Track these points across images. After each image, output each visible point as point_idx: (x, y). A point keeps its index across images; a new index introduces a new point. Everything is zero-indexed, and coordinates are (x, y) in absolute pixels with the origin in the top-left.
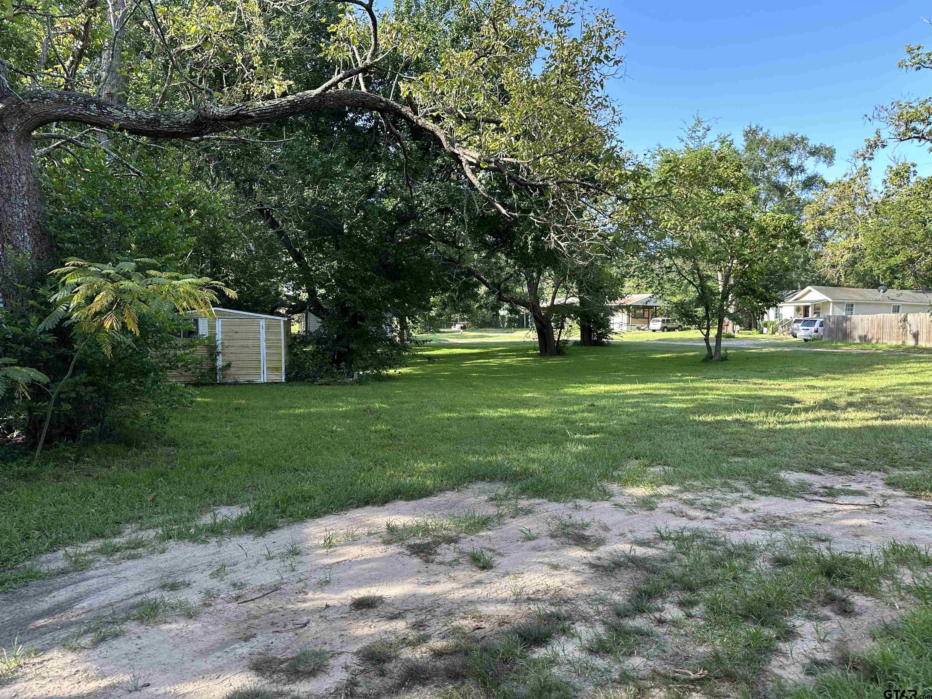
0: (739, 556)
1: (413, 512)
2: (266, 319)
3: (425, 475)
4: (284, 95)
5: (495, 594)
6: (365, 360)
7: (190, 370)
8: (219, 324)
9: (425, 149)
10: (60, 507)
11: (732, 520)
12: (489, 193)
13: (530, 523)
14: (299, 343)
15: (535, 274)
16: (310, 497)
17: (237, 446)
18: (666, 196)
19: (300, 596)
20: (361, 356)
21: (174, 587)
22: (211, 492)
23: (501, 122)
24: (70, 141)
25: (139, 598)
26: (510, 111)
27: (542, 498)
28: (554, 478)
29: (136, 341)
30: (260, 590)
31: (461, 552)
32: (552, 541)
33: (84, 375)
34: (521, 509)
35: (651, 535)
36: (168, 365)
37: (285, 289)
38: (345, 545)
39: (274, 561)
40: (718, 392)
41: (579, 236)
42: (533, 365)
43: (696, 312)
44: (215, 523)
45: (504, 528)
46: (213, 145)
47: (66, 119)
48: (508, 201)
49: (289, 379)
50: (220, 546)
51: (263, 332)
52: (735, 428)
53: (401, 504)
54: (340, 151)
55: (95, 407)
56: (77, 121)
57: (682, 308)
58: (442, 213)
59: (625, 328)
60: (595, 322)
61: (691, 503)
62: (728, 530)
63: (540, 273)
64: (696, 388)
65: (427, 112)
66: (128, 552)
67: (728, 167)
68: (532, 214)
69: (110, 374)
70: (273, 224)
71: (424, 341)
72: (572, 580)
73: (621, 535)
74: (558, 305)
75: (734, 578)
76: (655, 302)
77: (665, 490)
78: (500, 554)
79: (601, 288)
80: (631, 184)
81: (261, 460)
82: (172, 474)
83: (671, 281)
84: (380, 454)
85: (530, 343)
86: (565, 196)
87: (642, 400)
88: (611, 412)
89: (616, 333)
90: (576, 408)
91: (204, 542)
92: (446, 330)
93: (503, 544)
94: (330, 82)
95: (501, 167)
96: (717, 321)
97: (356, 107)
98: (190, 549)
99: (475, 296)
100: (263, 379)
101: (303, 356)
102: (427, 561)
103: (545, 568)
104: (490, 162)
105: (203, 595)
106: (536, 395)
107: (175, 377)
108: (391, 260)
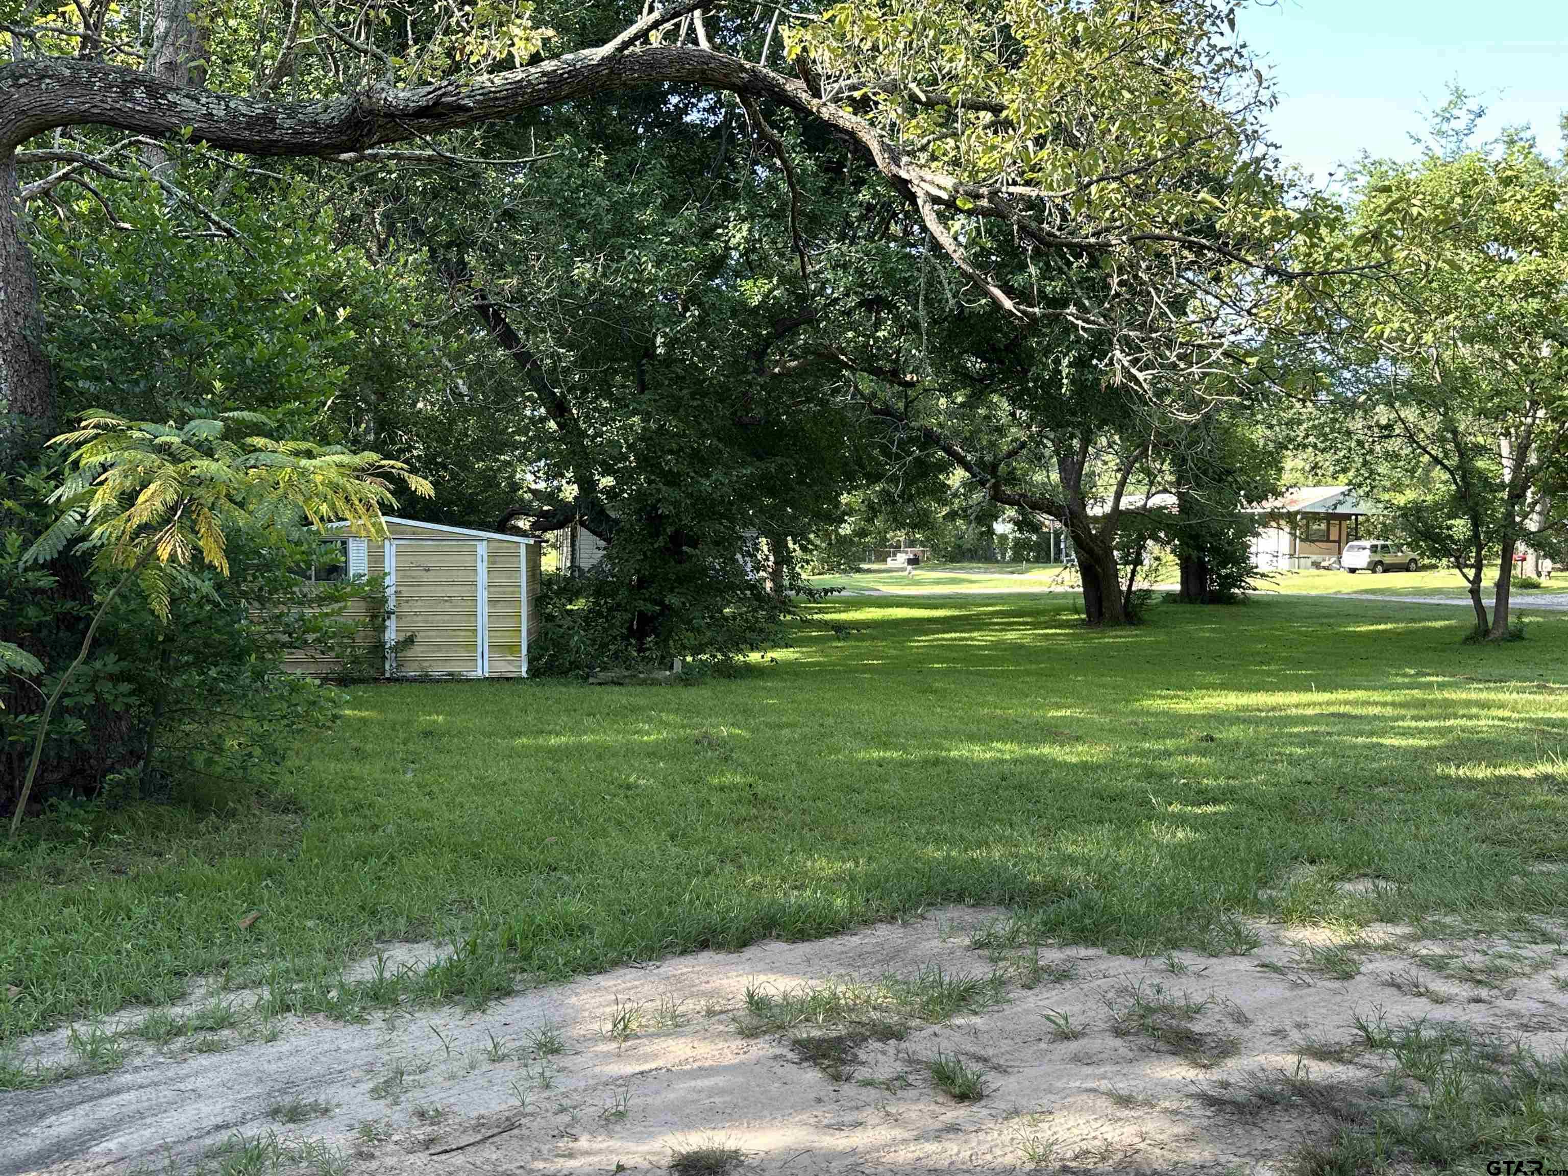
0: (1551, 1088)
1: (806, 967)
2: (489, 540)
3: (832, 884)
4: (535, 59)
5: (989, 1157)
6: (698, 630)
7: (331, 649)
8: (390, 550)
9: (833, 169)
10: (60, 937)
11: (1535, 1006)
12: (976, 265)
13: (1065, 1001)
14: (558, 594)
15: (1075, 443)
16: (583, 928)
17: (428, 815)
18: (1379, 266)
19: (562, 1144)
20: (689, 622)
21: (295, 1115)
22: (373, 913)
23: (1003, 108)
24: (91, 165)
25: (223, 1137)
26: (1025, 83)
27: (1094, 945)
28: (1122, 902)
29: (219, 587)
30: (476, 1128)
31: (910, 1061)
32: (1118, 1042)
33: (112, 658)
34: (1047, 970)
35: (1344, 1036)
36: (285, 638)
37: (530, 477)
38: (658, 1035)
39: (506, 1064)
40: (1501, 713)
41: (1180, 357)
42: (1072, 646)
43: (1449, 528)
44: (381, 980)
45: (1008, 1010)
46: (381, 169)
47: (81, 119)
48: (1018, 281)
49: (535, 672)
50: (393, 1028)
51: (482, 568)
52: (1542, 795)
53: (777, 948)
54: (650, 179)
55: (131, 728)
56: (104, 122)
57: (1419, 519)
58: (870, 310)
59: (1284, 564)
60: (1215, 551)
61: (1438, 965)
62: (1525, 1027)
63: (1087, 441)
64: (1448, 704)
65: (840, 91)
66: (201, 1036)
67: (1524, 199)
68: (1072, 309)
69: (165, 655)
70: (508, 338)
71: (826, 591)
72: (1162, 1132)
73: (1276, 1033)
74: (1128, 512)
75: (1541, 1140)
76: (1355, 505)
77: (1378, 933)
78: (997, 1068)
79: (1229, 472)
80: (1300, 239)
81: (478, 845)
82: (291, 872)
83: (1392, 457)
84: (731, 838)
85: (1065, 595)
86: (1149, 268)
87: (1323, 728)
88: (1252, 755)
89: (1263, 575)
90: (1170, 744)
91: (358, 1019)
92: (874, 566)
93: (1005, 1045)
94: (633, 30)
95: (1002, 206)
96: (1498, 548)
97: (687, 83)
98: (328, 1034)
99: (940, 492)
100: (481, 670)
101: (567, 622)
102: (836, 1078)
103: (1103, 1103)
104: (978, 196)
105: (355, 1134)
106: (1077, 713)
107: (297, 663)
108: (757, 412)
